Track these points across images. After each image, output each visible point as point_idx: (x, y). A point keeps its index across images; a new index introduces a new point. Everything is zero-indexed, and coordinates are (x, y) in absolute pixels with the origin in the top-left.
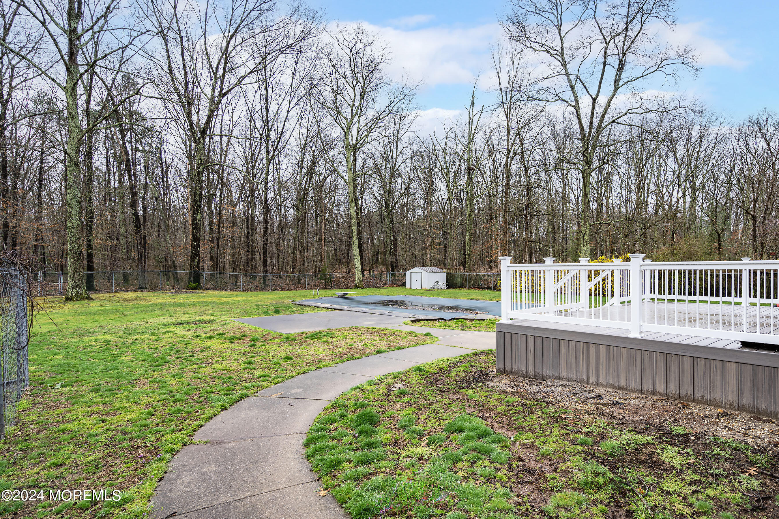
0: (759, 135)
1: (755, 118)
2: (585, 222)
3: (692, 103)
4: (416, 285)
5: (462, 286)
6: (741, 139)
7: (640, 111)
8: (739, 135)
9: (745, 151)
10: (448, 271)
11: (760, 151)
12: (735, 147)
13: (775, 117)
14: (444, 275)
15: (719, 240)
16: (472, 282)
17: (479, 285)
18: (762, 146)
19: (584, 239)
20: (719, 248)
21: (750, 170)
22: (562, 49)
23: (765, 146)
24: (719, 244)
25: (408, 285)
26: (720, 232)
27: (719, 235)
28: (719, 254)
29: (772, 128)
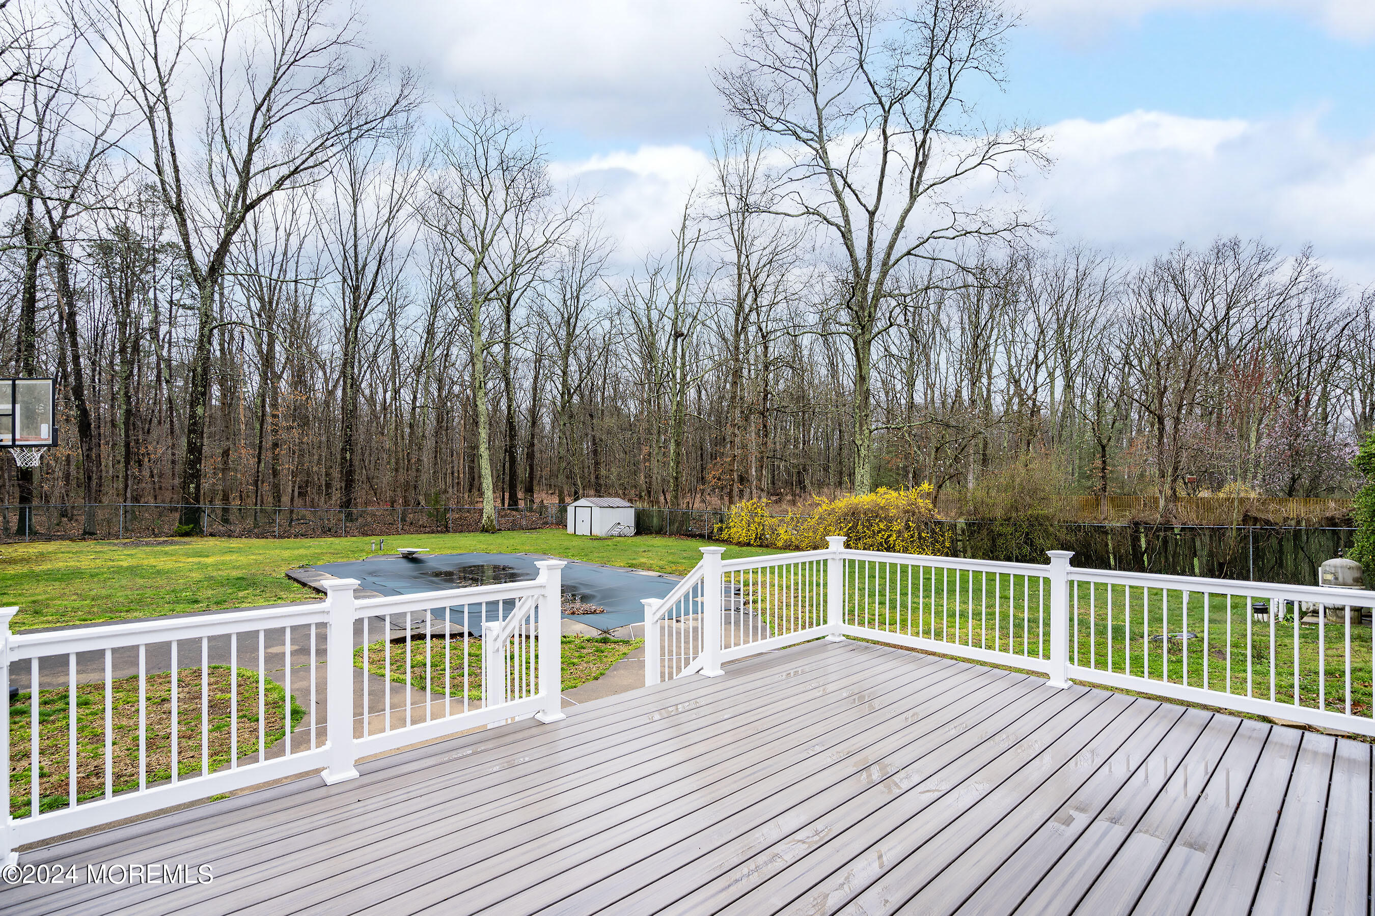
0: (1172, 287)
1: (1164, 260)
2: (861, 426)
3: (1039, 219)
4: (583, 530)
5: (660, 532)
6: (1142, 294)
7: (951, 233)
8: (1140, 287)
9: (1148, 310)
10: (639, 505)
11: (1173, 312)
12: (1134, 306)
13: (1196, 259)
14: (631, 512)
15: (1104, 456)
16: (677, 525)
17: (687, 530)
18: (1175, 304)
19: (859, 455)
20: (1104, 469)
21: (1158, 343)
22: (821, 131)
23: (1182, 304)
24: (1104, 462)
25: (570, 529)
26: (1105, 442)
27: (1103, 447)
28: (1103, 477)
29: (1192, 275)
